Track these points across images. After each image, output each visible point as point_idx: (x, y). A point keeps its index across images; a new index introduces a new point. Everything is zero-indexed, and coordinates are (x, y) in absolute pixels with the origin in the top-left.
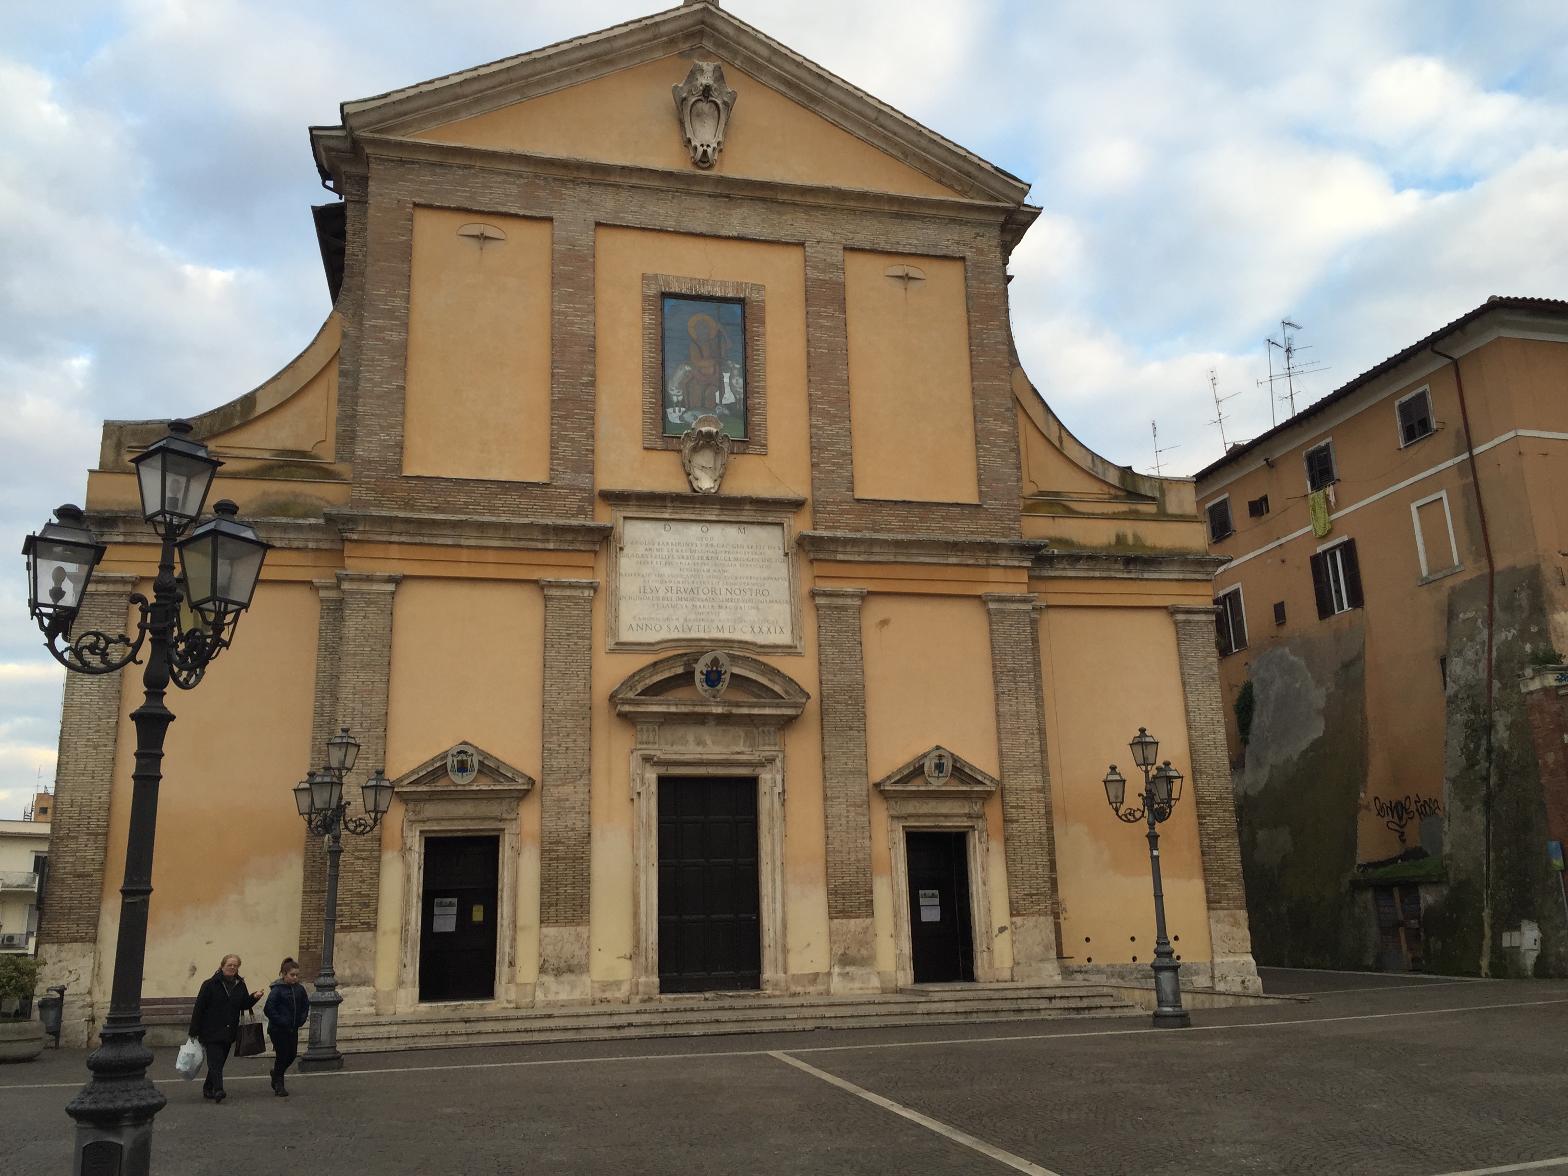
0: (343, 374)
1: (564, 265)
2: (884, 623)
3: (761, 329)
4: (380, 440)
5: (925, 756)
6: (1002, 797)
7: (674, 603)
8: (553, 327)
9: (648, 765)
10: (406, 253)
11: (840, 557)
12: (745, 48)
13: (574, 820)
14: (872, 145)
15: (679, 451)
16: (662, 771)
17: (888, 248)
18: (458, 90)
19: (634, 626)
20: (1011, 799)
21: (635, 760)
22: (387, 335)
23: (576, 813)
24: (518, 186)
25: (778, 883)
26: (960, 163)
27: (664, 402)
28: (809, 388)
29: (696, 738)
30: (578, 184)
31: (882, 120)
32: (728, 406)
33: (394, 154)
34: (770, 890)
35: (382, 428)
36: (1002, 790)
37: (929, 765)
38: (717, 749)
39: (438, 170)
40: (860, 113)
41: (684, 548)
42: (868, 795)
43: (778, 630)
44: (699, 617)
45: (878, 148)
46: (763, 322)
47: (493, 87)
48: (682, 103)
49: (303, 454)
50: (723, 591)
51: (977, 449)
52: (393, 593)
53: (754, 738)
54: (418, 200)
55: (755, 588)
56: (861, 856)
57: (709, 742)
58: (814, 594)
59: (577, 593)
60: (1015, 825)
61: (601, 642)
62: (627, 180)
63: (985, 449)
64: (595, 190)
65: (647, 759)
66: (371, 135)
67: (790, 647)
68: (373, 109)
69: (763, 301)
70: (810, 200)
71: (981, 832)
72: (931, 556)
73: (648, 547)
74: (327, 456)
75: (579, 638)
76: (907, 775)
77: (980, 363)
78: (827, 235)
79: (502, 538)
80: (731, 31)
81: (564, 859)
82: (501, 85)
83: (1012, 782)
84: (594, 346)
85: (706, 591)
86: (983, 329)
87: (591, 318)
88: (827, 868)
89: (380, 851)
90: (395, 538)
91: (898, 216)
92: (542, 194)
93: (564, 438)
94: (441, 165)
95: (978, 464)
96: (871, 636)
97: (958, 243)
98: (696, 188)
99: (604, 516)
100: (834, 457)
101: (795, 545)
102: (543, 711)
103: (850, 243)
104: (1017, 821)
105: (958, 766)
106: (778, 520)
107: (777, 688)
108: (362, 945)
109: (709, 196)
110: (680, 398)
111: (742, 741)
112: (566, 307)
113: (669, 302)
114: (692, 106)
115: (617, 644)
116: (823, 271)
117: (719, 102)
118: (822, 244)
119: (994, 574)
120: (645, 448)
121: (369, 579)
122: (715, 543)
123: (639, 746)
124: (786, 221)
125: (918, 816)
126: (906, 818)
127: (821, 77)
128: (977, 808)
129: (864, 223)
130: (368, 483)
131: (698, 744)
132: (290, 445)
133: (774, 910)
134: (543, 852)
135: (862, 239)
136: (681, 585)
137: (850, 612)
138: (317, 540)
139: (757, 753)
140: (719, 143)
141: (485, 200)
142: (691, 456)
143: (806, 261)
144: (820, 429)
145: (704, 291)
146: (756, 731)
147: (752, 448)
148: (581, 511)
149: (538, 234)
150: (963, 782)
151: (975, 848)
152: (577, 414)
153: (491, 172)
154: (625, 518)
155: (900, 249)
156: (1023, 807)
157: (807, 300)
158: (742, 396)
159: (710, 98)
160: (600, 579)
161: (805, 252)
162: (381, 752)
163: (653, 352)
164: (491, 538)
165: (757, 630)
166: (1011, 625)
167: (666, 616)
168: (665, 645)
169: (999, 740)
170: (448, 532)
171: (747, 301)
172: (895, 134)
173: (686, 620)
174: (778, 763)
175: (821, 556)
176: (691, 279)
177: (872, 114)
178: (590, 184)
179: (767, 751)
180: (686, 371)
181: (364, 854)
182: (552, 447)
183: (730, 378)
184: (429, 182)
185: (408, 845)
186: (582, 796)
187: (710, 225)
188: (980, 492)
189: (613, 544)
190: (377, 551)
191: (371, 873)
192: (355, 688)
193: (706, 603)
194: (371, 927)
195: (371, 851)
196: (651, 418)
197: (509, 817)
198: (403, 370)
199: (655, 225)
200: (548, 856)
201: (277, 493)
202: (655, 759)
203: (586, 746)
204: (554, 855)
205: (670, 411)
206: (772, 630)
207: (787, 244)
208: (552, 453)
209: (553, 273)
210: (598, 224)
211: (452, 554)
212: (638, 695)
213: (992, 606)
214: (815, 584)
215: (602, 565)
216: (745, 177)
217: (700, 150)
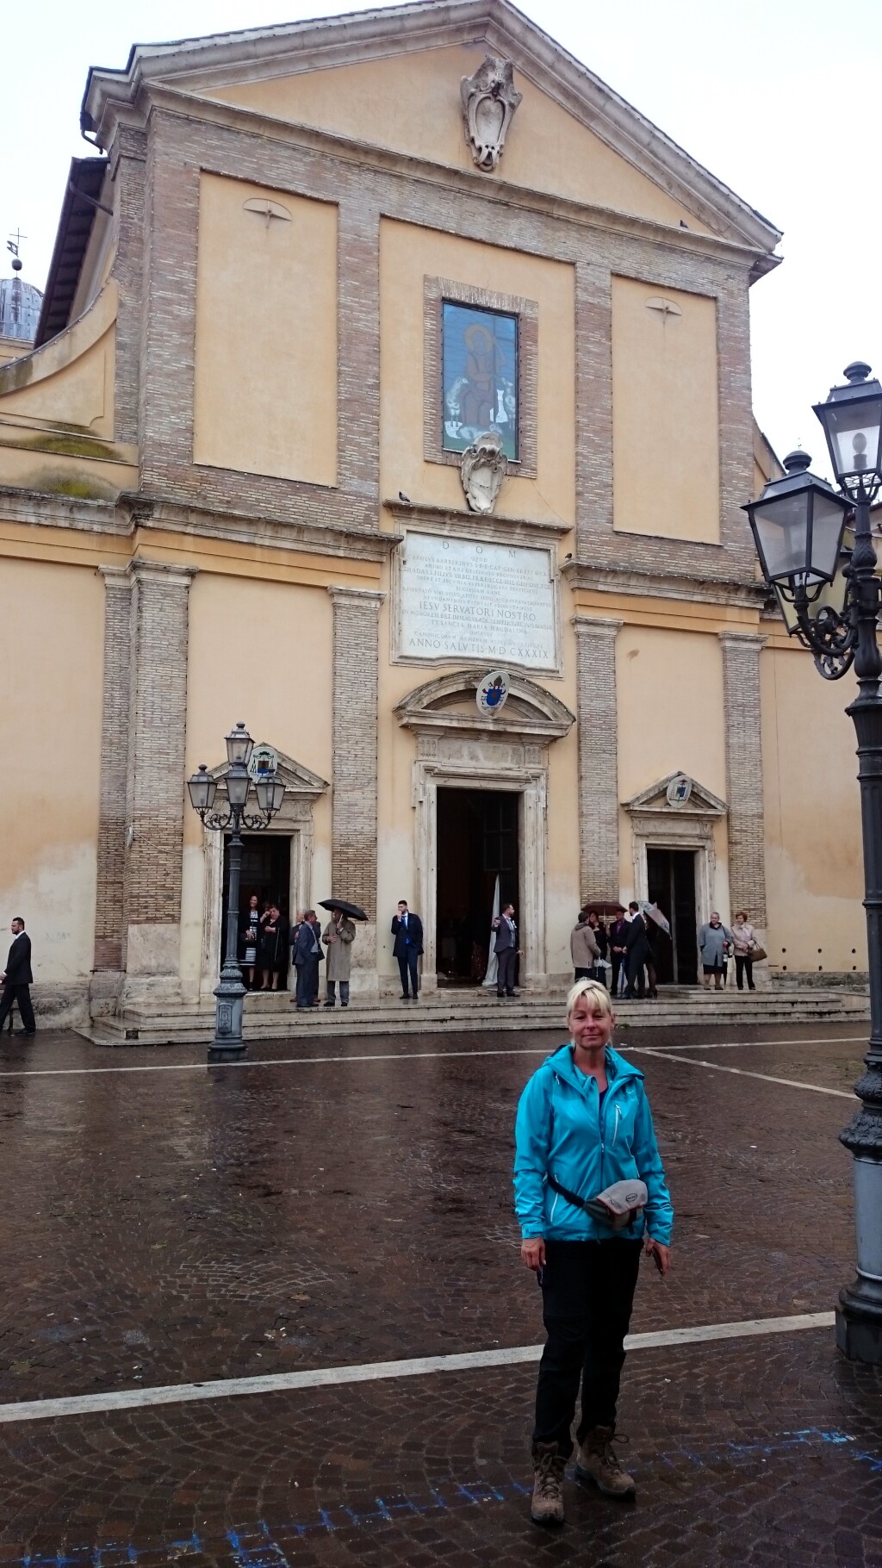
0: (120, 346)
1: (350, 256)
2: (634, 654)
3: (533, 348)
4: (170, 422)
5: (669, 780)
6: (728, 820)
7: (451, 621)
8: (338, 320)
9: (429, 775)
10: (193, 221)
11: (601, 587)
12: (529, 48)
13: (361, 824)
14: (639, 170)
15: (459, 468)
16: (442, 782)
17: (651, 279)
18: (251, 49)
19: (416, 642)
20: (735, 823)
21: (417, 771)
22: (176, 309)
23: (365, 818)
24: (305, 164)
25: (541, 891)
26: (721, 201)
27: (444, 416)
28: (576, 414)
29: (470, 753)
30: (363, 171)
31: (655, 146)
32: (502, 426)
33: (181, 110)
34: (533, 897)
35: (173, 410)
36: (728, 815)
37: (672, 788)
38: (489, 764)
39: (225, 135)
40: (634, 136)
41: (461, 567)
42: (617, 814)
43: (543, 655)
44: (473, 636)
45: (644, 174)
46: (535, 341)
47: (285, 52)
48: (469, 98)
49: (80, 428)
50: (496, 613)
51: (721, 491)
52: (187, 587)
53: (520, 755)
54: (205, 165)
55: (523, 612)
56: (610, 869)
57: (481, 756)
58: (576, 622)
59: (364, 603)
60: (739, 847)
61: (386, 655)
62: (412, 173)
63: (729, 492)
64: (380, 178)
65: (428, 770)
66: (160, 85)
67: (553, 671)
68: (165, 56)
69: (536, 319)
70: (583, 219)
71: (710, 852)
72: (679, 592)
73: (428, 563)
74: (105, 432)
75: (367, 649)
76: (652, 798)
77: (727, 406)
78: (596, 258)
79: (296, 541)
80: (517, 28)
81: (354, 861)
82: (292, 50)
83: (736, 808)
84: (379, 347)
85: (480, 612)
86: (731, 372)
87: (375, 316)
88: (581, 880)
89: (182, 845)
90: (189, 530)
91: (660, 247)
92: (329, 176)
93: (350, 442)
94: (228, 129)
95: (722, 505)
96: (623, 664)
97: (712, 283)
98: (477, 191)
99: (389, 526)
100: (597, 487)
101: (559, 573)
102: (334, 717)
103: (618, 270)
104: (740, 843)
105: (695, 790)
106: (545, 546)
107: (545, 710)
108: (167, 936)
109: (490, 201)
110: (458, 412)
111: (509, 758)
112: (352, 301)
113: (449, 308)
114: (479, 103)
115: (401, 657)
116: (593, 294)
117: (506, 103)
118: (592, 267)
119: (732, 614)
120: (426, 461)
121: (166, 570)
122: (488, 563)
123: (420, 758)
124: (559, 237)
125: (657, 835)
126: (648, 836)
127: (600, 90)
128: (707, 830)
129: (631, 250)
130: (159, 467)
131: (472, 758)
132: (68, 417)
133: (536, 916)
134: (334, 853)
135: (626, 267)
136: (457, 604)
137: (607, 641)
138: (102, 524)
139: (524, 770)
140: (501, 147)
141: (273, 174)
142: (471, 474)
143: (576, 282)
144: (585, 457)
145: (482, 301)
146: (522, 749)
147: (524, 472)
148: (367, 520)
149: (321, 219)
150: (696, 806)
151: (704, 865)
152: (363, 417)
153: (278, 144)
154: (408, 531)
155: (661, 282)
156: (745, 831)
157: (577, 322)
158: (514, 416)
159: (499, 98)
160: (385, 591)
161: (576, 272)
162: (181, 747)
163: (433, 360)
164: (284, 539)
165: (524, 653)
166: (742, 663)
167: (444, 633)
168: (442, 662)
169: (728, 769)
170: (244, 528)
171: (521, 316)
172: (664, 162)
173: (462, 638)
174: (543, 779)
175: (584, 585)
176: (470, 286)
177: (646, 138)
178: (376, 172)
179: (532, 768)
180: (463, 385)
181: (168, 848)
182: (339, 450)
183: (504, 396)
184: (217, 147)
185: (209, 842)
186: (370, 802)
187: (489, 232)
188: (722, 534)
189: (396, 557)
190: (171, 541)
191: (175, 867)
192: (153, 682)
193: (480, 623)
194: (175, 919)
195: (174, 845)
196: (431, 430)
197: (302, 818)
198: (192, 350)
199: (437, 225)
200: (339, 857)
201: (57, 468)
202: (436, 771)
203: (373, 753)
204: (344, 857)
205: (447, 424)
206: (537, 653)
207: (559, 262)
208: (340, 457)
209: (339, 263)
210: (383, 216)
211: (245, 552)
212: (424, 708)
213: (728, 644)
214: (576, 612)
215: (386, 574)
216: (527, 186)
217: (485, 152)
